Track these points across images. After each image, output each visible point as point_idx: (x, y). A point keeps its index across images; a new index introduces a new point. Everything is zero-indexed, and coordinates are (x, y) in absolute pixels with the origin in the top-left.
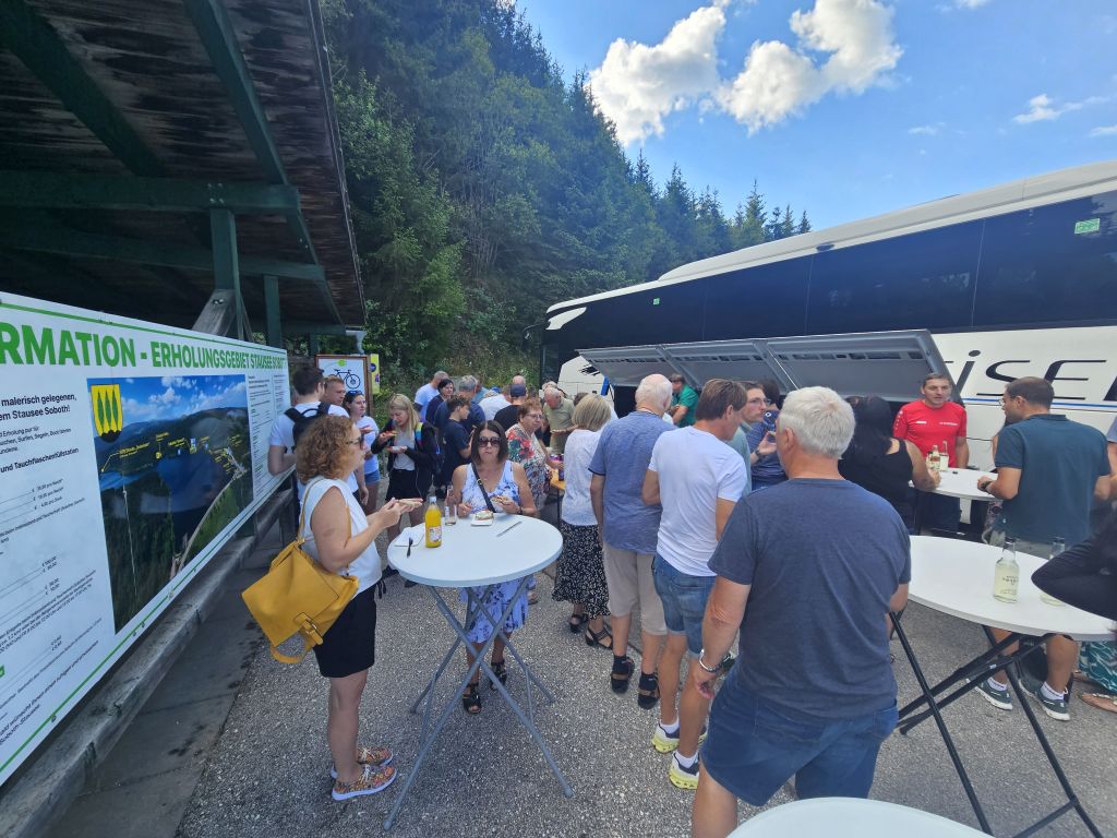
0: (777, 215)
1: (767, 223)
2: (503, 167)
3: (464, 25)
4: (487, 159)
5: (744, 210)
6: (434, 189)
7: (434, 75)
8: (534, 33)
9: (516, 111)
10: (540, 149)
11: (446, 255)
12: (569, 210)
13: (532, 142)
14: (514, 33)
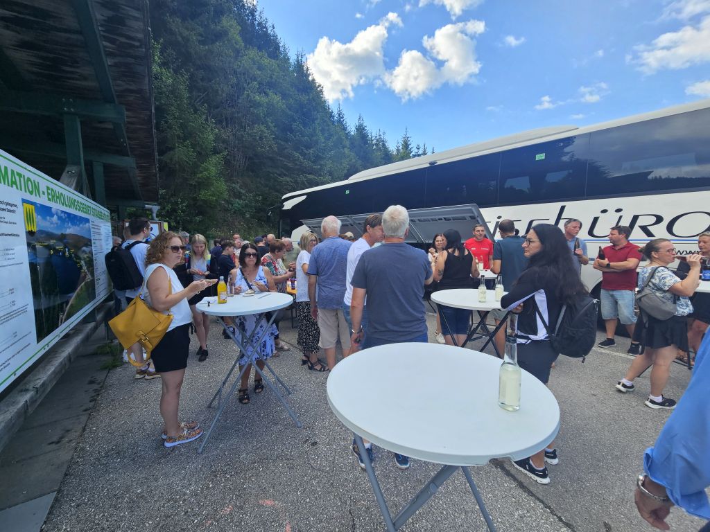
0: (418, 149)
1: (413, 153)
2: (251, 107)
3: (222, 13)
4: (240, 101)
5: (400, 144)
6: (204, 117)
7: (203, 43)
8: (269, 25)
9: (259, 72)
10: (276, 98)
11: (214, 161)
12: (295, 137)
13: (270, 93)
14: (256, 22)
